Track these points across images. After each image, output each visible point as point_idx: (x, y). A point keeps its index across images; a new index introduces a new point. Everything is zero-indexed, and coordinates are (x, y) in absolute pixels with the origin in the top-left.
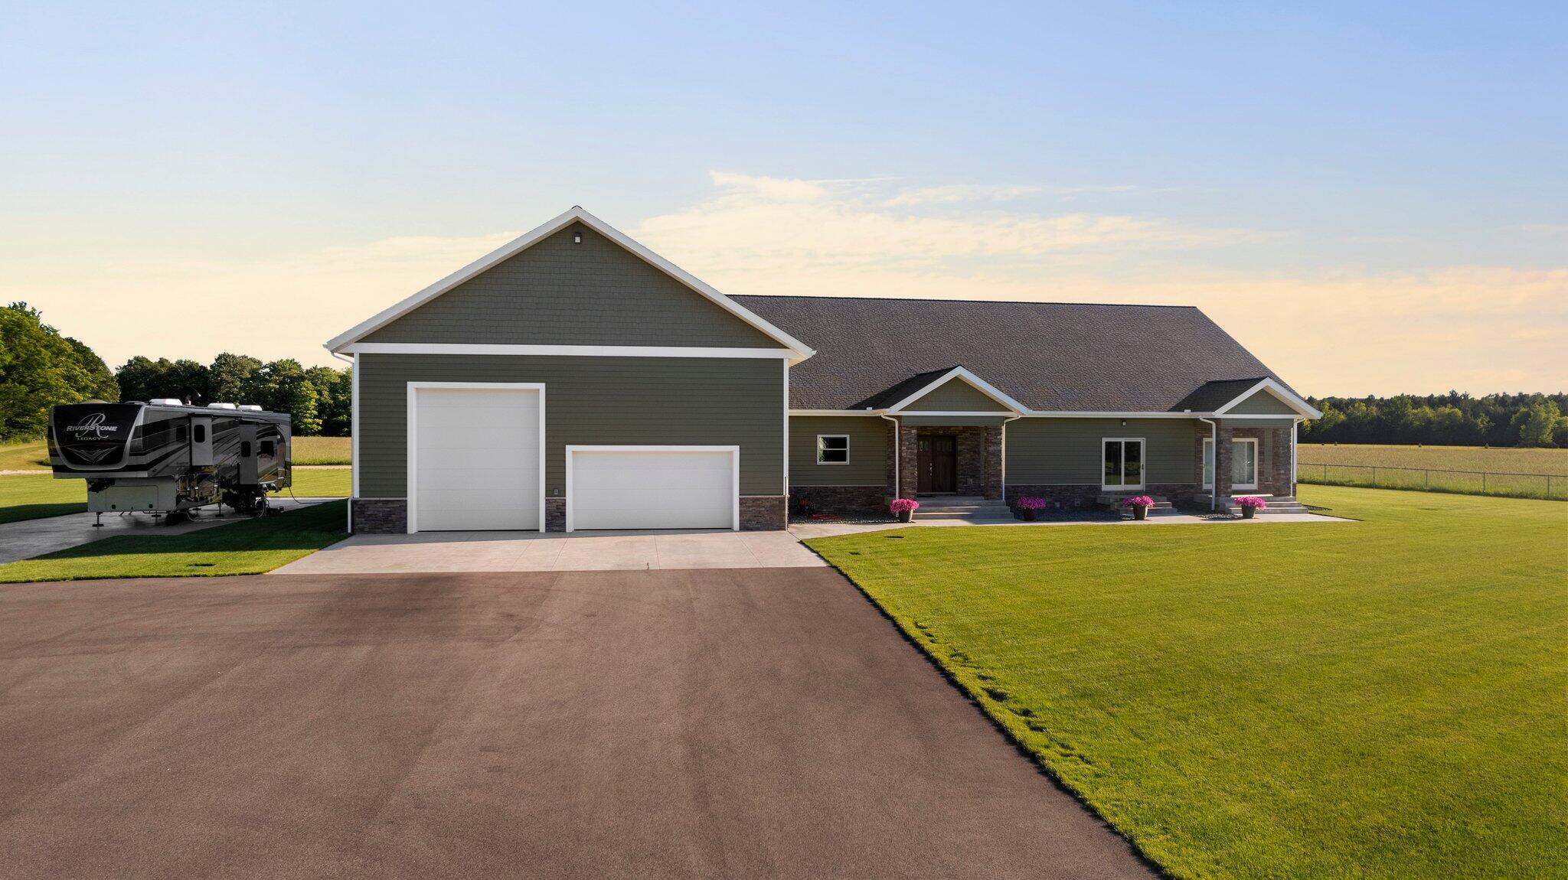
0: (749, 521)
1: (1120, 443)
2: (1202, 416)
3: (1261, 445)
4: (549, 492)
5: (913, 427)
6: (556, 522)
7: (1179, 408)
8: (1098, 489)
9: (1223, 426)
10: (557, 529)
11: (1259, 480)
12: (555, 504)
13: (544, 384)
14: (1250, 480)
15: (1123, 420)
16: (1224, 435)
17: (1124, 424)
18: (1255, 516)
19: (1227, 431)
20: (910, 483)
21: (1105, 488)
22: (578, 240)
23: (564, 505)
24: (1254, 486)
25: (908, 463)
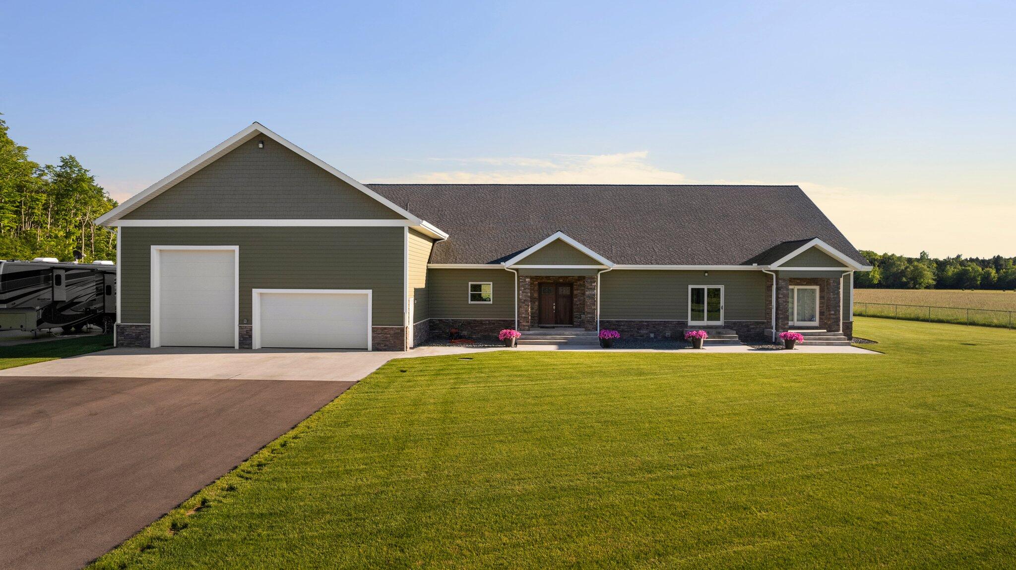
0: (378, 344)
1: (703, 289)
2: (764, 268)
3: (821, 291)
4: (241, 322)
5: (527, 277)
6: (245, 344)
7: (749, 263)
8: (685, 324)
9: (780, 276)
10: (247, 347)
11: (820, 319)
12: (245, 330)
13: (238, 246)
14: (811, 319)
15: (706, 271)
16: (782, 283)
17: (706, 274)
18: (795, 347)
19: (784, 280)
20: (525, 317)
21: (691, 323)
22: (261, 146)
23: (251, 330)
24: (816, 323)
25: (524, 303)
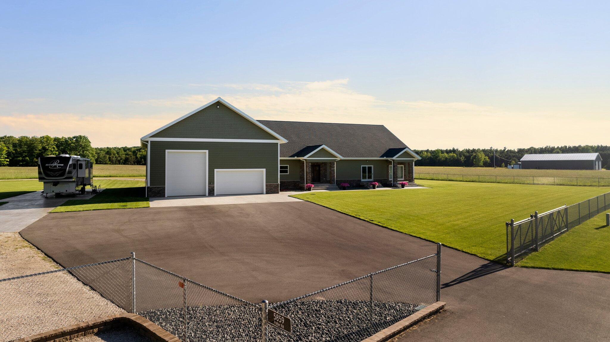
0: (268, 191)
1: (366, 167)
2: (389, 159)
3: (405, 167)
4: (209, 183)
5: (310, 163)
6: (211, 193)
7: (382, 156)
8: (360, 181)
9: (395, 162)
10: (212, 194)
11: (404, 177)
12: (211, 187)
13: (208, 150)
14: (402, 177)
15: (367, 160)
16: (395, 164)
17: (367, 161)
18: (405, 187)
19: (396, 163)
20: (309, 179)
21: (362, 180)
22: (218, 107)
23: (214, 187)
24: (403, 179)
25: (309, 173)
